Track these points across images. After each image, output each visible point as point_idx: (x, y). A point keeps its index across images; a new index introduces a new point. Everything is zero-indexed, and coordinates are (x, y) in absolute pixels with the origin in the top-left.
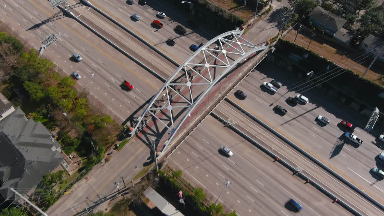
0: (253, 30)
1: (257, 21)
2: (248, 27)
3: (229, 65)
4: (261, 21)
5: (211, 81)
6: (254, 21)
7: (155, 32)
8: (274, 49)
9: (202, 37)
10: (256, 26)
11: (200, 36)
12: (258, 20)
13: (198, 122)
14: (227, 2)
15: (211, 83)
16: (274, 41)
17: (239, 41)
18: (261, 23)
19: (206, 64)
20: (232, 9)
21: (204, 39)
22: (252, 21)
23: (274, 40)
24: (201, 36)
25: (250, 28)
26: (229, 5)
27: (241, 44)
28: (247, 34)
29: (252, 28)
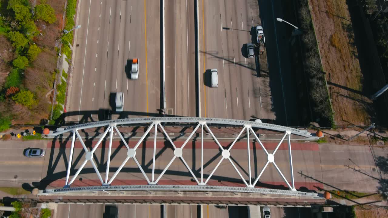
0: (337, 148)
1: (360, 140)
2: (335, 138)
3: (205, 184)
4: (367, 147)
5: (155, 181)
6: (353, 137)
7: (224, 28)
8: (329, 210)
9: (269, 89)
10: (351, 147)
11: (268, 84)
12: (365, 141)
13: (129, 201)
14: (352, 70)
15: (153, 183)
16: (346, 198)
17: (274, 156)
18: (362, 150)
19: (178, 149)
20: (345, 88)
21: (270, 93)
22: (352, 133)
23: (349, 196)
24: (270, 86)
25: (336, 142)
26: (347, 78)
27: (271, 164)
28: (320, 146)
29: (340, 144)
